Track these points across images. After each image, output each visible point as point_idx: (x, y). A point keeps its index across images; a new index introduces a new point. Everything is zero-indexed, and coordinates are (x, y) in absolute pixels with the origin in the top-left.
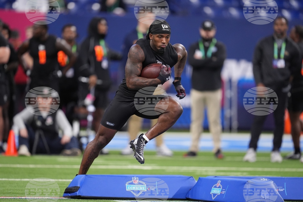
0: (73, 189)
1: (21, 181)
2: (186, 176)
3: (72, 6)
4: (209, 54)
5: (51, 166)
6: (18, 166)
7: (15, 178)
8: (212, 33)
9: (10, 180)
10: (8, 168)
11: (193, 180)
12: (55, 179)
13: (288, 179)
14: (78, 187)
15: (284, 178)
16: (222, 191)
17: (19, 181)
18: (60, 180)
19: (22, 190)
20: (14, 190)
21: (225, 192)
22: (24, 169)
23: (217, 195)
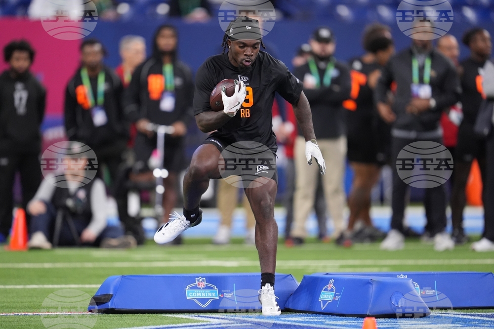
0: (103, 298)
1: (24, 289)
2: (280, 274)
3: (124, 9)
4: (327, 81)
5: (78, 265)
6: (26, 265)
7: (16, 285)
8: (330, 48)
9: (8, 287)
10: (9, 269)
11: (292, 280)
12: (78, 284)
13: (440, 274)
14: (110, 295)
15: (433, 274)
16: (335, 295)
17: (22, 289)
18: (87, 286)
19: (22, 303)
20: (9, 303)
21: (339, 297)
22: (34, 270)
23: (328, 302)
